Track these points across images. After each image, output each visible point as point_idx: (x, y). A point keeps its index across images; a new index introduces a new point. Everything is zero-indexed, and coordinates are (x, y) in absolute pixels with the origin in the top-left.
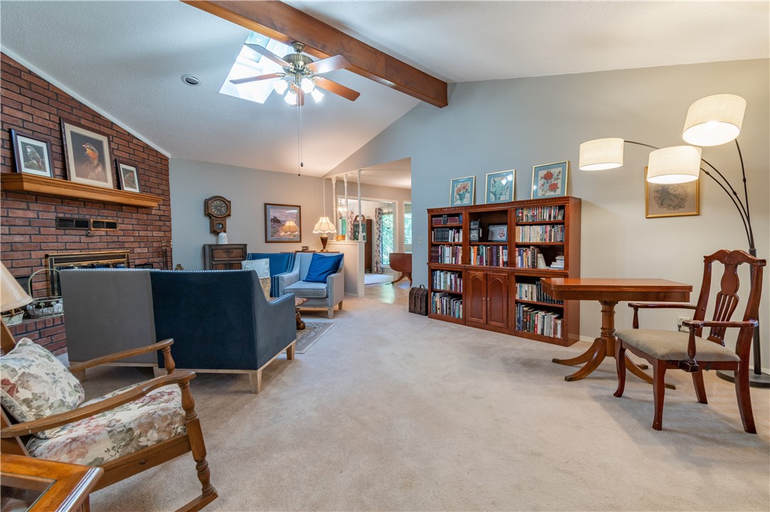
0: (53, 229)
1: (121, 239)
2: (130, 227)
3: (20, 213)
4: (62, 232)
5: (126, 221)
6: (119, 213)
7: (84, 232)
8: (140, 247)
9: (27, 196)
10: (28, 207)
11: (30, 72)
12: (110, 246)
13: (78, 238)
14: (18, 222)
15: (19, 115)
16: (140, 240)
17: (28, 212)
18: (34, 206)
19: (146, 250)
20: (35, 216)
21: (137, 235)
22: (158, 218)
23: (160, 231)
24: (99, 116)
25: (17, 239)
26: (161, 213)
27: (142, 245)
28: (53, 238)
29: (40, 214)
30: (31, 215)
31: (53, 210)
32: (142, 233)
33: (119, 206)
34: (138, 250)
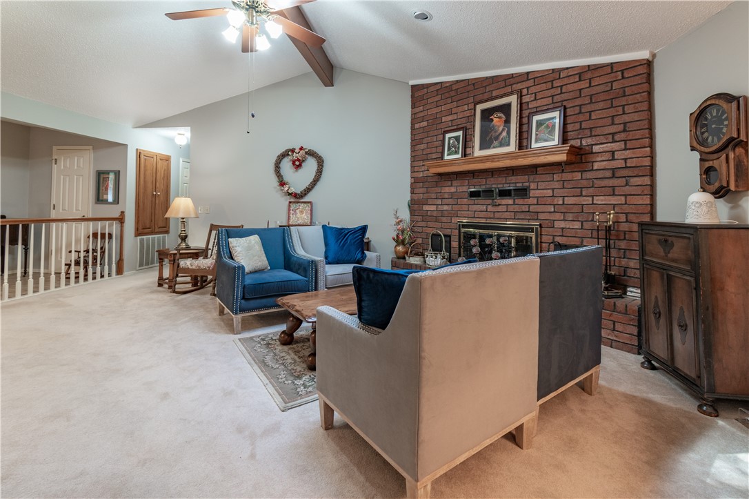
0: (466, 200)
1: (532, 208)
2: (549, 193)
3: (447, 190)
4: (472, 202)
5: (541, 185)
6: (532, 178)
7: (490, 202)
8: (564, 220)
9: (451, 176)
10: (452, 184)
11: (457, 81)
12: (519, 216)
13: (485, 207)
14: (446, 196)
15: (450, 118)
16: (565, 211)
17: (451, 188)
18: (455, 183)
19: (577, 225)
20: (455, 190)
21: (561, 202)
22: (608, 174)
23: (614, 195)
24: (512, 76)
25: (445, 208)
26: (620, 164)
27: (570, 217)
28: (465, 208)
29: (458, 188)
30: (453, 190)
31: (467, 184)
32: (568, 200)
33: (533, 169)
34: (562, 224)
